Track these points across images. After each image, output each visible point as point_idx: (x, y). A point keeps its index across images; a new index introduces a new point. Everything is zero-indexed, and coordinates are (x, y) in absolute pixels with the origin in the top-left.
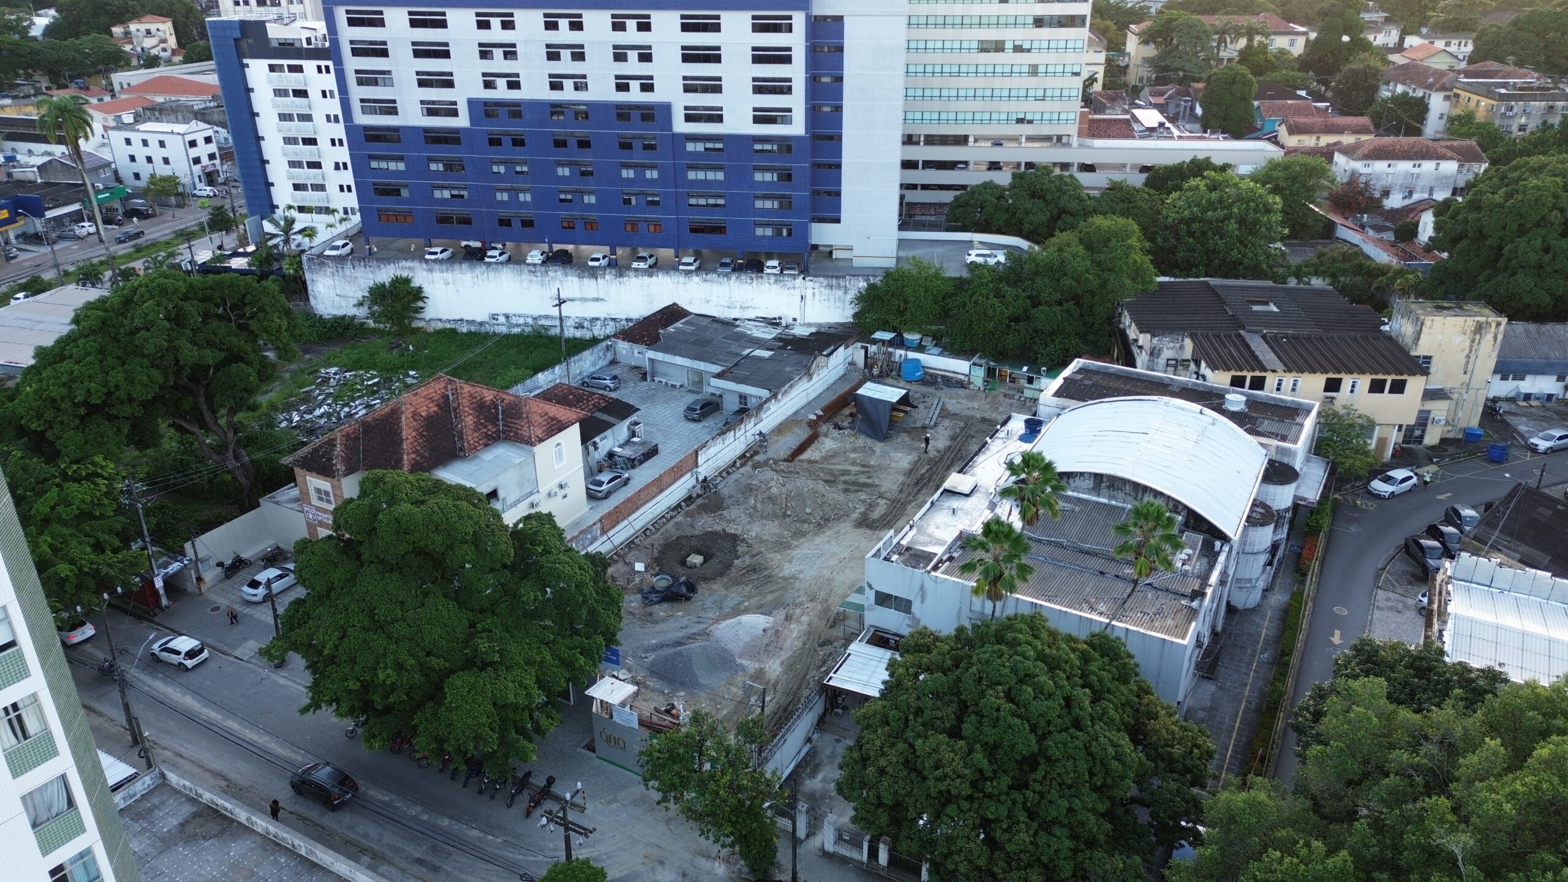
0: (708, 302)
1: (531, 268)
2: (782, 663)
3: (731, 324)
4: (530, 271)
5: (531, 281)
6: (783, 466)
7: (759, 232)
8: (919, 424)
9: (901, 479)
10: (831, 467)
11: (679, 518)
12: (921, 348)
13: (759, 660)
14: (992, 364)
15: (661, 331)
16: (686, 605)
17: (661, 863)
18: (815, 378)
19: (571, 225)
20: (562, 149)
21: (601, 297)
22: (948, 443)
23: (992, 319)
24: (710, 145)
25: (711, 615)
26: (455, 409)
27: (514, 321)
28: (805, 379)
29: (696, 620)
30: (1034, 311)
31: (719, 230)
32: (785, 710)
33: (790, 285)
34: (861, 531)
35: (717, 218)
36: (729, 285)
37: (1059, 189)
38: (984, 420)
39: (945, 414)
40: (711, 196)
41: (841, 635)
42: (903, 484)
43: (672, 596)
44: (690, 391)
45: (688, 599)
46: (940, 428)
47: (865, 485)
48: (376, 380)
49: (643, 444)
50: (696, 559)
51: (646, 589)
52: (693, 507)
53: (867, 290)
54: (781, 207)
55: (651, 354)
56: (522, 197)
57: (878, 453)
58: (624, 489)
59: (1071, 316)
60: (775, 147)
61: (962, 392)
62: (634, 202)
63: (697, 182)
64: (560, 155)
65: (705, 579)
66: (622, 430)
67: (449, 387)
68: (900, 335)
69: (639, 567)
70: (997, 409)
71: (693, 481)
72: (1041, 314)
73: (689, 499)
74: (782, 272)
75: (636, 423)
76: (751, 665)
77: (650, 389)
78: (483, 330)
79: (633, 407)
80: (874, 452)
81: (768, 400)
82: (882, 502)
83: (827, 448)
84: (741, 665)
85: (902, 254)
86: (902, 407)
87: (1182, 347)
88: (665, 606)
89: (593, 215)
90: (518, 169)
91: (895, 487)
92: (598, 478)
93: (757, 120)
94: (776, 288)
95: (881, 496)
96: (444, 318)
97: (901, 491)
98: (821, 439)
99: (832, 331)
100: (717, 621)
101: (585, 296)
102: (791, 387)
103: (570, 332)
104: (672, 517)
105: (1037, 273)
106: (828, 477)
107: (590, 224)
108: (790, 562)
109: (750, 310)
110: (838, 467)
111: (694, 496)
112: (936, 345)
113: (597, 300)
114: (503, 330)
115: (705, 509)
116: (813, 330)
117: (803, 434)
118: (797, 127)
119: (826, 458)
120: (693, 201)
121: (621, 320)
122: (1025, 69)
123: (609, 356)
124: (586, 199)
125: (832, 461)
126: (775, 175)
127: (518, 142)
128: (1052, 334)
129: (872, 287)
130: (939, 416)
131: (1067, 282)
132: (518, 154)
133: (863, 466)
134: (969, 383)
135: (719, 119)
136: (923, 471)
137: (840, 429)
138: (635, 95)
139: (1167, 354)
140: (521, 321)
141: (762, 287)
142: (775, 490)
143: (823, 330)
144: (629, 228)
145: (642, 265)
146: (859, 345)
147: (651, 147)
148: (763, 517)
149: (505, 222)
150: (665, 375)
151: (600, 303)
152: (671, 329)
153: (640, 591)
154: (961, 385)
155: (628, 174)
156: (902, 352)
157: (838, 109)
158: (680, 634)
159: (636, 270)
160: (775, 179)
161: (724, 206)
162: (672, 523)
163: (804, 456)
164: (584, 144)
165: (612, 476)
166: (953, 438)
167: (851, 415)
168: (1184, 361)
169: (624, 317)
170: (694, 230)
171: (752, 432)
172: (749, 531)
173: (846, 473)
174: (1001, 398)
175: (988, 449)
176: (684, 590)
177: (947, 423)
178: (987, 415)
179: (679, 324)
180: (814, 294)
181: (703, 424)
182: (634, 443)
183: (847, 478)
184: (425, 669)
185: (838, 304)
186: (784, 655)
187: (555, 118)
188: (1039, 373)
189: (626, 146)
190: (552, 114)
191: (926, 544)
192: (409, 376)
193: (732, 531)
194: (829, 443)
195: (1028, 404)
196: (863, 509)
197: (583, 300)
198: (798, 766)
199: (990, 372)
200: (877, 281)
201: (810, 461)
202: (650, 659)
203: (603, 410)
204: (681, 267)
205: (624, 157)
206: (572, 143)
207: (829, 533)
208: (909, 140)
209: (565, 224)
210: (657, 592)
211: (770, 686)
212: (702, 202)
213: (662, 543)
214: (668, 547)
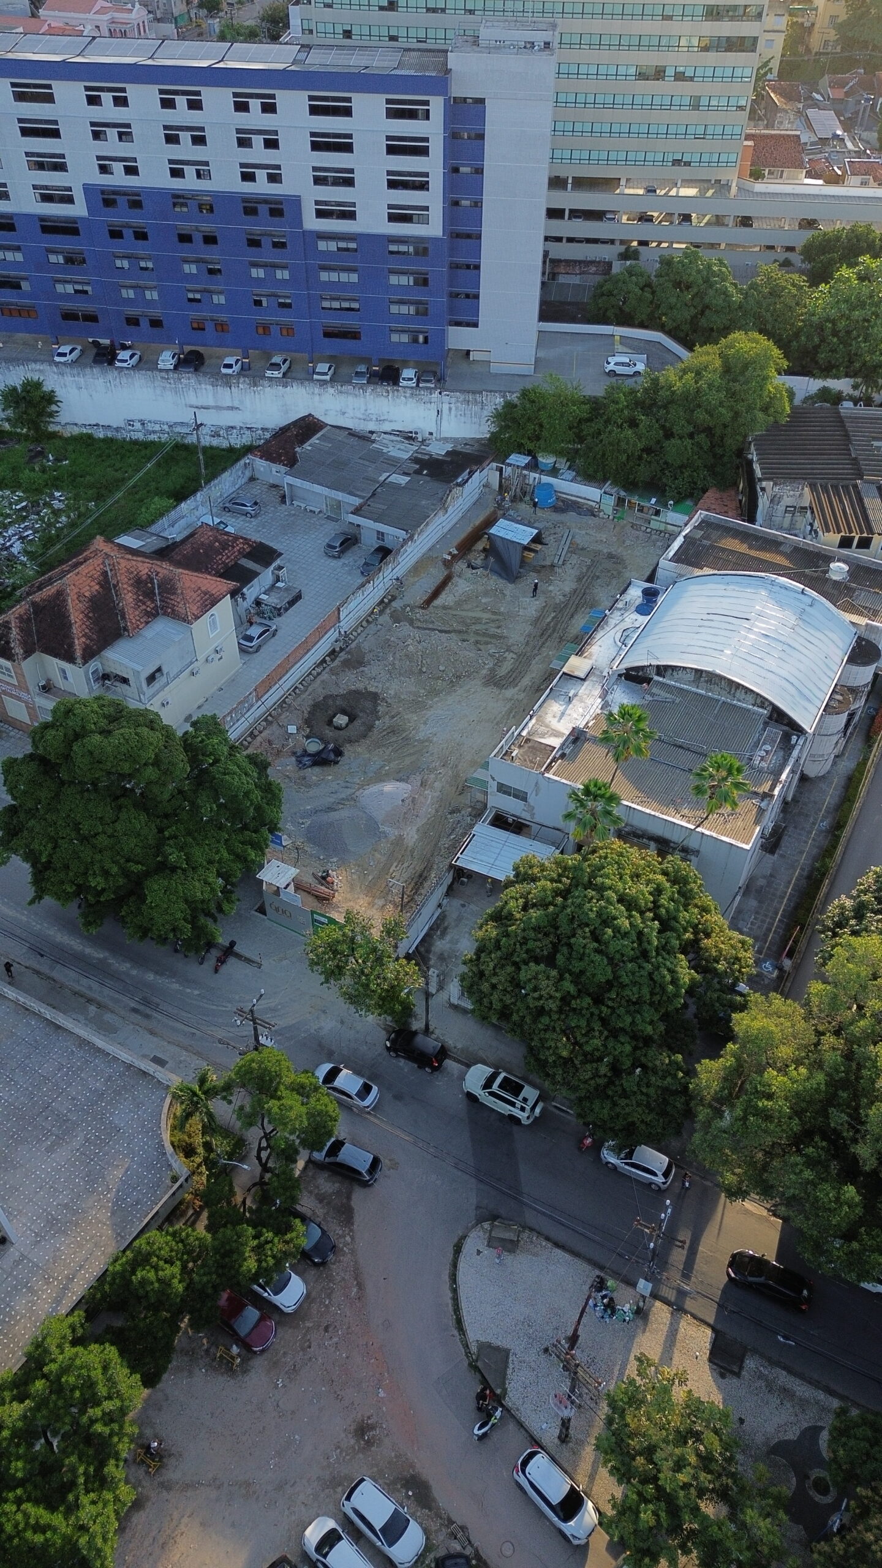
0: (344, 413)
1: (164, 374)
2: (418, 830)
3: (365, 438)
4: (162, 378)
5: (164, 388)
6: (419, 614)
7: (395, 338)
8: (548, 563)
9: (528, 629)
10: (464, 614)
11: (325, 676)
12: (554, 472)
13: (398, 828)
14: (623, 493)
15: (297, 449)
16: (334, 769)
17: (324, 1012)
18: (450, 510)
19: (201, 326)
20: (186, 245)
21: (236, 404)
22: (574, 586)
23: (625, 451)
24: (342, 245)
25: (357, 780)
26: (115, 586)
27: (150, 427)
28: (441, 513)
29: (345, 785)
30: (666, 444)
31: (354, 335)
32: (420, 876)
33: (426, 399)
34: (488, 690)
35: (350, 322)
36: (365, 397)
37: (706, 281)
38: (610, 556)
39: (574, 549)
40: (345, 300)
41: (468, 802)
42: (529, 635)
43: (320, 760)
44: (328, 518)
45: (336, 763)
46: (568, 566)
47: (494, 636)
48: (24, 504)
49: (287, 589)
50: (341, 720)
51: (299, 752)
52: (337, 662)
53: (504, 407)
54: (417, 313)
55: (289, 479)
56: (148, 295)
57: (508, 598)
58: (273, 640)
59: (701, 448)
60: (411, 249)
61: (591, 520)
62: (265, 304)
63: (330, 284)
64: (185, 251)
65: (350, 741)
66: (266, 576)
67: (107, 562)
68: (535, 458)
69: (292, 729)
70: (624, 542)
71: (336, 634)
72: (673, 447)
73: (333, 653)
74: (418, 385)
75: (280, 568)
76: (392, 832)
77: (290, 515)
78: (119, 436)
79: (275, 551)
80: (505, 595)
81: (405, 541)
82: (509, 656)
83: (461, 592)
84: (384, 832)
85: (541, 354)
86: (533, 546)
87: (801, 495)
88: (317, 770)
89: (223, 317)
90: (143, 264)
91: (522, 639)
92: (248, 633)
93: (393, 218)
94: (412, 403)
95: (508, 650)
96: (80, 423)
97: (527, 644)
98: (455, 579)
99: (468, 450)
100: (362, 786)
101: (219, 404)
102: (427, 524)
103: (207, 441)
104: (319, 674)
105: (671, 402)
106: (460, 628)
107: (221, 327)
108: (425, 723)
109: (387, 423)
110: (471, 614)
111: (338, 649)
112: (569, 468)
113: (232, 408)
114: (140, 436)
115: (347, 664)
116: (449, 447)
117: (437, 574)
118: (434, 228)
119: (459, 604)
120: (326, 304)
121: (257, 429)
122: (686, 101)
123: (248, 474)
124: (215, 299)
125: (465, 607)
126: (411, 279)
127: (141, 236)
128: (682, 467)
129: (509, 406)
130: (568, 551)
131: (701, 416)
132: (140, 248)
133: (494, 613)
134: (600, 510)
135: (351, 215)
136: (548, 620)
137: (473, 568)
138: (261, 186)
139: (787, 501)
140: (157, 428)
141: (398, 401)
142: (411, 648)
143: (459, 448)
144: (261, 331)
145: (276, 374)
146: (494, 465)
147: (283, 245)
148: (400, 674)
149: (133, 321)
150: (304, 499)
151: (235, 411)
152: (307, 446)
153: (294, 753)
154: (592, 513)
155: (258, 273)
156: (537, 476)
157: (478, 204)
158: (331, 800)
159: (270, 379)
160: (411, 283)
161: (358, 310)
162: (318, 681)
163: (438, 602)
164: (210, 240)
165: (261, 630)
166: (579, 579)
167: (485, 550)
168: (802, 508)
169: (260, 427)
170: (327, 335)
171: (390, 577)
172: (388, 688)
173: (478, 621)
174: (628, 529)
175: (607, 623)
176: (332, 756)
177: (574, 559)
178: (612, 550)
179: (314, 440)
180: (450, 409)
181: (342, 560)
182: (279, 588)
183: (478, 627)
184: (126, 873)
185: (474, 420)
186: (420, 822)
187: (177, 209)
188: (666, 506)
189: (254, 243)
190: (175, 205)
191: (543, 736)
192: (55, 499)
193: (373, 689)
194: (462, 586)
195: (654, 537)
196: (491, 665)
197: (218, 408)
198: (431, 929)
199: (620, 501)
200: (514, 398)
201: (444, 607)
202: (307, 825)
203: (249, 556)
204: (315, 377)
205: (252, 255)
206: (198, 238)
207: (460, 691)
208: (557, 183)
209: (195, 325)
210: (309, 755)
211: (408, 853)
212: (336, 305)
213: (311, 702)
214: (316, 707)
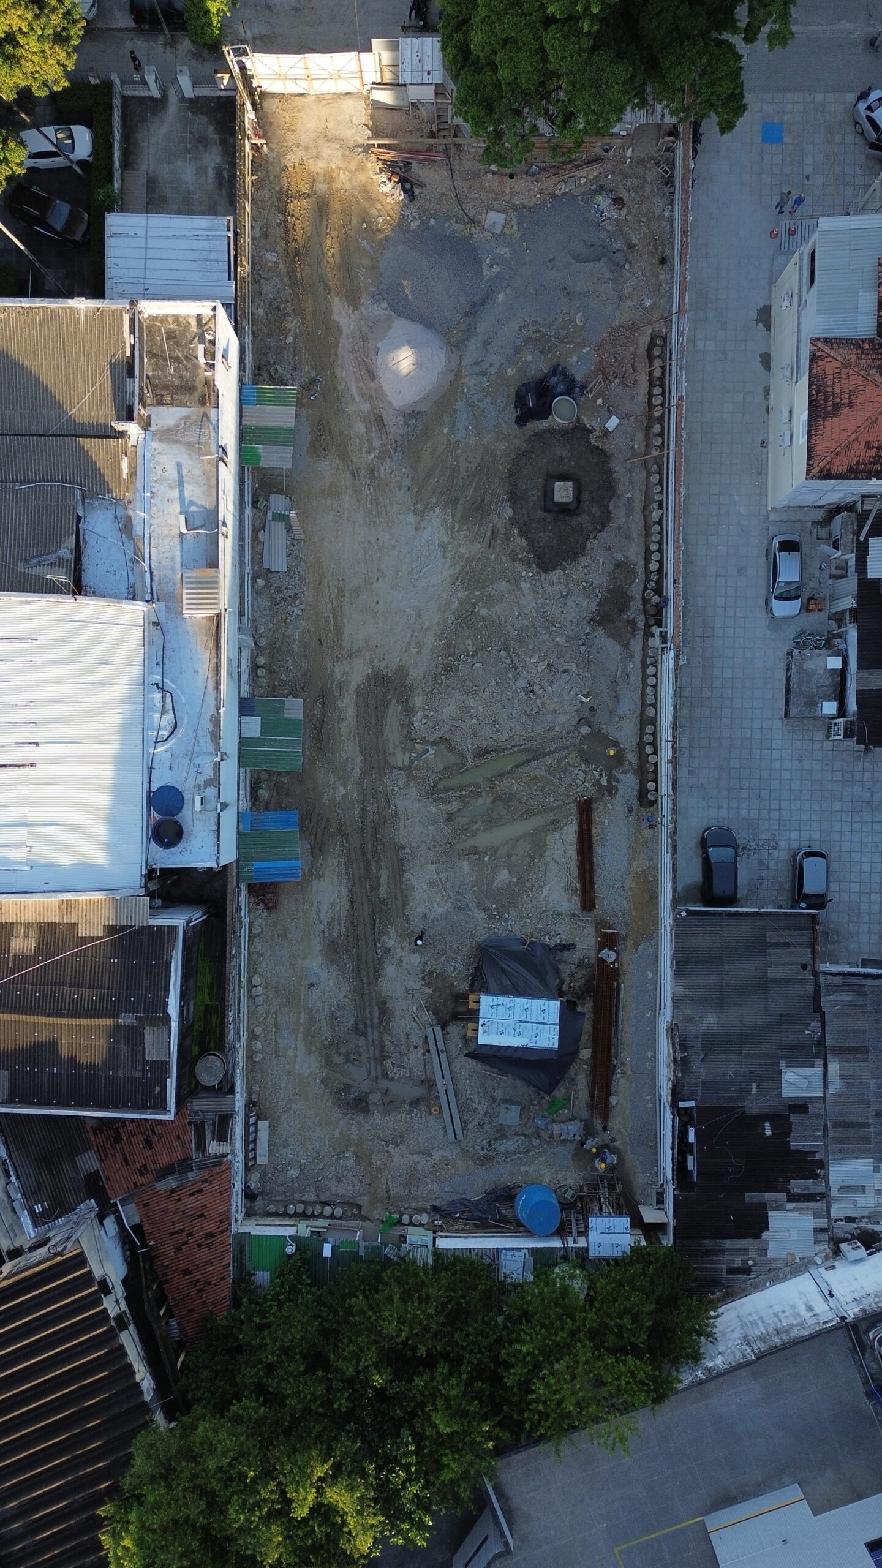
6: (579, 781)
8: (452, 1030)
9: (402, 836)
10: (519, 825)
11: (634, 553)
13: (366, 320)
22: (385, 988)
34: (393, 662)
38: (363, 1105)
39: (427, 1094)
46: (417, 1038)
49: (813, 704)
50: (563, 492)
51: (577, 392)
52: (636, 596)
61: (435, 1193)
65: (522, 454)
69: (613, 425)
73: (654, 612)
76: (369, 308)
80: (481, 909)
82: (400, 758)
83: (552, 878)
84: (380, 303)
88: (534, 373)
91: (401, 805)
98: (575, 904)
100: (457, 374)
104: (647, 556)
108: (443, 546)
110: (508, 831)
115: (621, 601)
117: (608, 896)
125: (526, 845)
130: (434, 1080)
133: (473, 851)
136: (383, 874)
137: (563, 947)
146: (665, 1239)
153: (583, 386)
158: (482, 328)
162: (640, 542)
163: (571, 831)
166: (384, 1010)
172: (535, 588)
177: (414, 1066)
178: (367, 1124)
180: (811, 1310)
183: (480, 803)
185: (753, 1319)
188: (301, 1247)
193: (554, 574)
194: (557, 892)
201: (555, 821)
202: (485, 267)
213: (621, 488)
214: (608, 488)
